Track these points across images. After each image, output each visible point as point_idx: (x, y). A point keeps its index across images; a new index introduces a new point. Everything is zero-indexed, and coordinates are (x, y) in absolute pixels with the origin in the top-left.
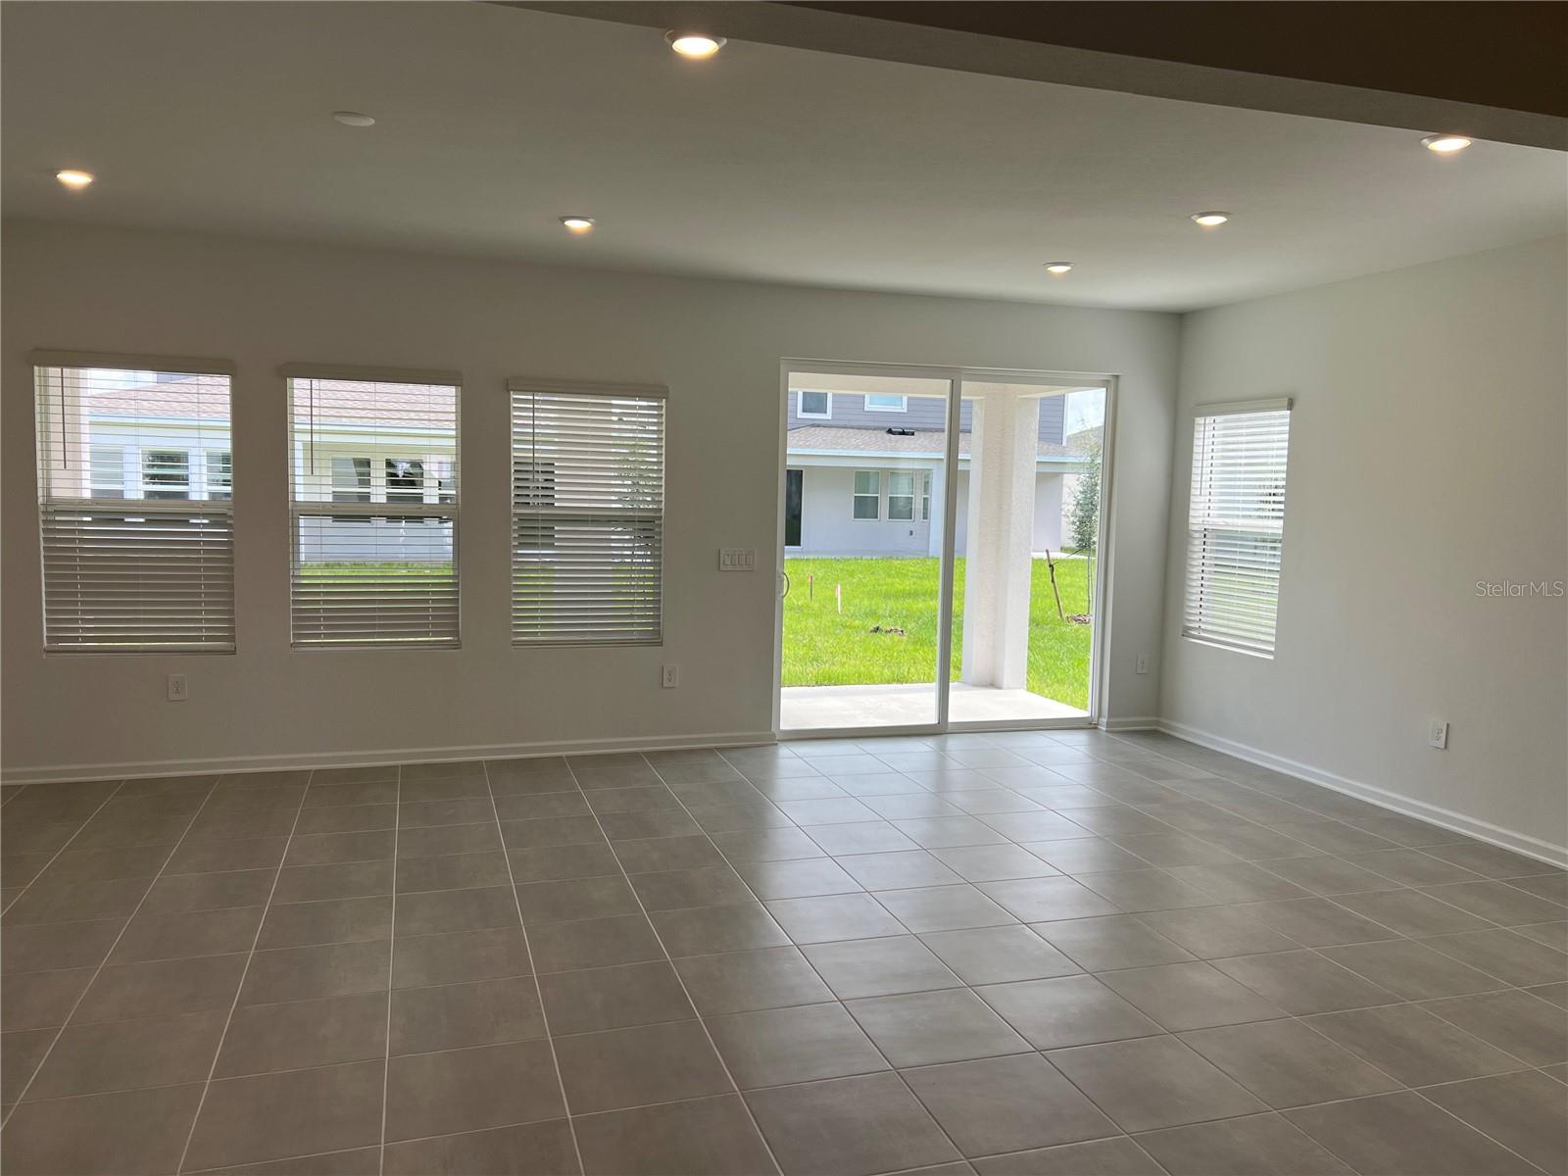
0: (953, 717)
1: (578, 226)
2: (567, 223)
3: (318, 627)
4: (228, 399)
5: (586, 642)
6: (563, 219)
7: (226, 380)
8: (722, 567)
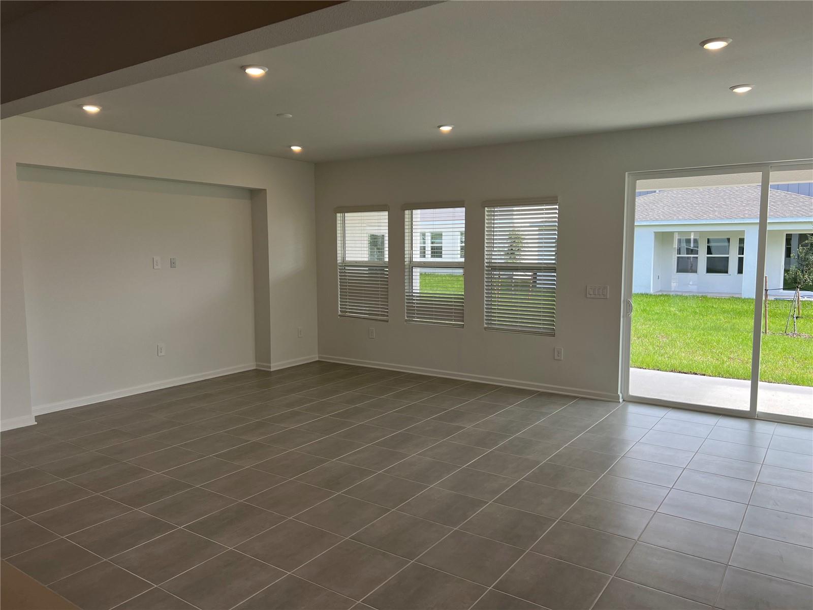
0: (761, 408)
1: (446, 129)
2: (441, 128)
3: (414, 314)
4: (387, 221)
5: (519, 331)
6: (440, 127)
7: (386, 213)
8: (588, 296)
